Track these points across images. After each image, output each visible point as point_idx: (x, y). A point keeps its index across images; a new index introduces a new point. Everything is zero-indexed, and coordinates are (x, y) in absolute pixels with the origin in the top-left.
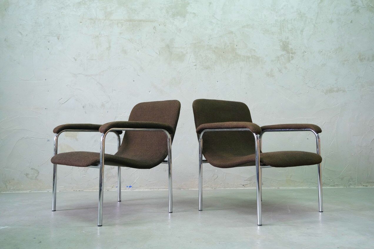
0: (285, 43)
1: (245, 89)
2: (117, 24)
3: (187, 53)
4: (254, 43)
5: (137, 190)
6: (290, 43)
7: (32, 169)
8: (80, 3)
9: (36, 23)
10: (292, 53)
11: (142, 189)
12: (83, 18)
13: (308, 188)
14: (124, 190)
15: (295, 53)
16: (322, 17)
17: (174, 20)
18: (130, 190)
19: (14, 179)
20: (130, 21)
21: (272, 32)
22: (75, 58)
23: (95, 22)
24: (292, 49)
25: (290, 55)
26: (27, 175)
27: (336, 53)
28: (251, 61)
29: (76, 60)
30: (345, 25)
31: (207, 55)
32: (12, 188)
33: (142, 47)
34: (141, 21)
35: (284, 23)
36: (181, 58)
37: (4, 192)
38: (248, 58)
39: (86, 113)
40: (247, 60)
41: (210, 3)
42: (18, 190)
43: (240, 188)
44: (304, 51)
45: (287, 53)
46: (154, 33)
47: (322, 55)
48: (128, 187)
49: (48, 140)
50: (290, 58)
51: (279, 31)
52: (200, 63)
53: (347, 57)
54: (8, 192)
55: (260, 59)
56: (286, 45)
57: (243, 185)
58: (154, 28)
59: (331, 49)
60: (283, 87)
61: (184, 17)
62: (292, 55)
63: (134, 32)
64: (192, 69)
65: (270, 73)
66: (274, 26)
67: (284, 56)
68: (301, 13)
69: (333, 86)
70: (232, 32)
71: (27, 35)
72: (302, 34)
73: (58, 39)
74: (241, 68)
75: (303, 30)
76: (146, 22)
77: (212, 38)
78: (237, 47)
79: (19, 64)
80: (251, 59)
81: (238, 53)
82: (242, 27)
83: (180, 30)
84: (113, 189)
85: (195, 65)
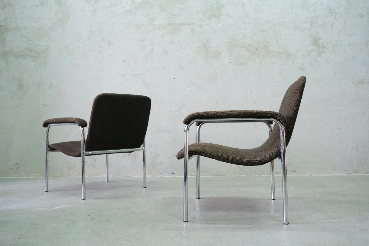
0: (315, 38)
1: (277, 82)
2: (159, 28)
3: (222, 51)
4: (285, 39)
5: (179, 176)
6: (320, 38)
7: (90, 157)
8: (126, 12)
9: (90, 31)
10: (323, 48)
12: (130, 25)
13: (340, 175)
14: (168, 177)
15: (325, 47)
16: (352, 12)
17: (210, 22)
18: (173, 176)
19: (75, 166)
20: (171, 25)
21: (303, 29)
22: (124, 60)
23: (140, 27)
24: (322, 43)
25: (321, 49)
27: (367, 45)
29: (124, 62)
31: (241, 52)
32: (74, 174)
33: (182, 48)
34: (180, 24)
35: (314, 20)
36: (217, 56)
37: (68, 177)
38: (280, 53)
40: (279, 56)
41: (243, 5)
44: (335, 45)
45: (318, 48)
46: (192, 34)
47: (353, 48)
48: (172, 174)
50: (321, 52)
51: (309, 27)
52: (235, 60)
54: (71, 177)
55: (292, 54)
56: (316, 40)
57: (277, 173)
59: (361, 42)
60: (314, 80)
61: (220, 18)
62: (323, 49)
63: (174, 34)
64: (227, 66)
65: (301, 68)
66: (304, 23)
67: (314, 50)
68: (330, 9)
69: (363, 78)
70: (264, 31)
71: (83, 42)
72: (332, 29)
73: (109, 44)
74: (273, 63)
75: (333, 25)
76: (185, 25)
77: (245, 37)
78: (269, 44)
79: (77, 67)
80: (282, 55)
81: (270, 49)
82: (274, 25)
83: (216, 31)
84: (158, 175)
85: (230, 62)
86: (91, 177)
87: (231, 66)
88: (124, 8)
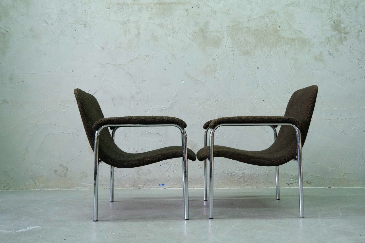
0: (336, 22)
1: (289, 75)
2: (147, 8)
3: (223, 37)
4: (300, 23)
5: (170, 189)
6: (342, 22)
7: (61, 165)
9: (61, 11)
10: (345, 33)
11: (175, 188)
12: (110, 3)
14: (156, 189)
15: (348, 33)
18: (162, 188)
19: (42, 176)
20: (161, 4)
21: (322, 10)
22: (103, 47)
23: (123, 7)
24: (344, 28)
25: (343, 35)
26: (55, 171)
28: (296, 44)
29: (103, 49)
31: (245, 38)
33: (174, 33)
34: (172, 3)
36: (217, 43)
37: (33, 190)
38: (293, 40)
39: (115, 106)
40: (292, 43)
42: (47, 187)
43: (285, 188)
44: (359, 31)
45: (339, 33)
46: (187, 16)
48: (161, 185)
49: (77, 135)
50: (343, 39)
51: (329, 8)
52: (238, 48)
54: (36, 190)
55: (307, 40)
56: (337, 24)
57: (289, 184)
58: (187, 10)
60: (334, 72)
62: (345, 35)
63: (165, 16)
64: (229, 55)
65: (318, 57)
67: (335, 36)
70: (274, 12)
71: (52, 24)
72: (357, 11)
73: (85, 27)
74: (285, 52)
75: (358, 6)
76: (178, 4)
77: (251, 20)
78: (279, 29)
79: (45, 55)
80: (296, 41)
81: (281, 35)
82: (286, 6)
83: (215, 12)
84: (145, 188)
85: (232, 51)
87: (233, 55)
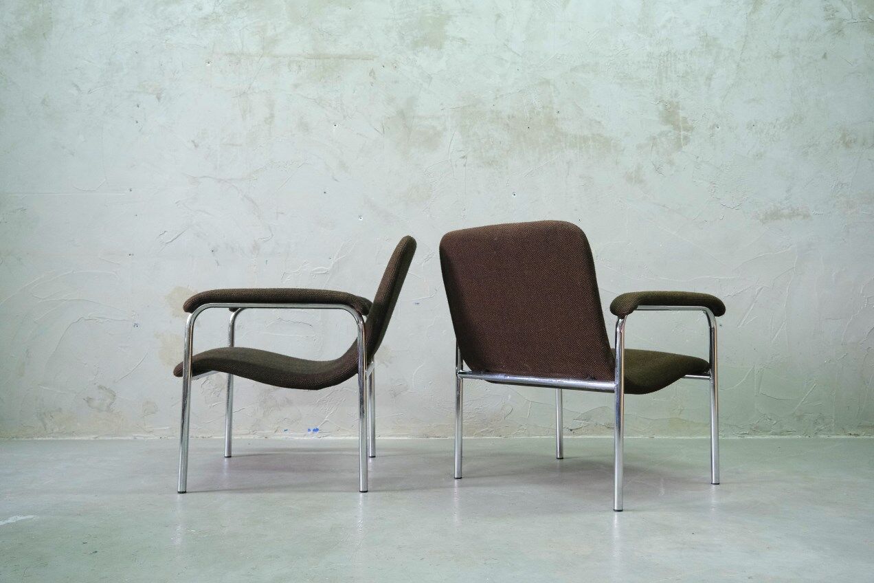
0: (669, 106)
1: (576, 210)
2: (289, 65)
3: (445, 129)
4: (598, 106)
5: (330, 438)
6: (681, 106)
7: (100, 387)
8: (205, 18)
9: (110, 64)
10: (686, 129)
11: (342, 436)
12: (213, 52)
14: (302, 438)
15: (691, 129)
16: (757, 47)
17: (415, 54)
18: (314, 437)
19: (60, 410)
20: (318, 57)
21: (641, 82)
22: (196, 141)
23: (240, 60)
24: (685, 119)
25: (682, 133)
26: (89, 400)
27: (789, 128)
28: (591, 147)
29: (196, 146)
30: (810, 63)
31: (490, 133)
32: (56, 430)
33: (345, 117)
34: (341, 57)
35: (667, 60)
36: (431, 140)
37: (39, 439)
38: (585, 139)
39: (218, 265)
40: (583, 145)
41: (499, 16)
42: (72, 434)
44: (714, 125)
45: (675, 129)
46: (372, 84)
47: (756, 133)
48: (312, 431)
49: (136, 325)
50: (682, 140)
51: (655, 77)
52: (475, 151)
53: (813, 138)
54: (47, 439)
55: (613, 141)
56: (670, 110)
57: (571, 430)
59: (777, 120)
60: (664, 206)
61: (440, 48)
62: (686, 133)
63: (326, 82)
64: (456, 166)
65: (633, 175)
66: (644, 67)
67: (666, 134)
68: (707, 36)
69: (779, 205)
70: (548, 82)
71: (90, 92)
72: (709, 86)
73: (159, 99)
74: (568, 163)
75: (712, 75)
76: (354, 59)
77: (502, 96)
78: (559, 116)
79: (73, 155)
80: (590, 143)
81: (561, 128)
82: (571, 70)
83: (430, 78)
84: (278, 435)
85: (464, 157)
86: (101, 438)
87: (465, 165)
88: (200, 9)
